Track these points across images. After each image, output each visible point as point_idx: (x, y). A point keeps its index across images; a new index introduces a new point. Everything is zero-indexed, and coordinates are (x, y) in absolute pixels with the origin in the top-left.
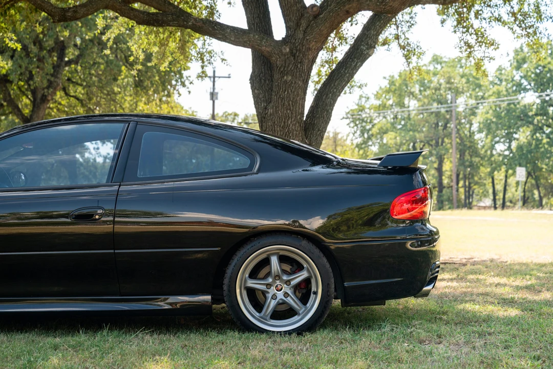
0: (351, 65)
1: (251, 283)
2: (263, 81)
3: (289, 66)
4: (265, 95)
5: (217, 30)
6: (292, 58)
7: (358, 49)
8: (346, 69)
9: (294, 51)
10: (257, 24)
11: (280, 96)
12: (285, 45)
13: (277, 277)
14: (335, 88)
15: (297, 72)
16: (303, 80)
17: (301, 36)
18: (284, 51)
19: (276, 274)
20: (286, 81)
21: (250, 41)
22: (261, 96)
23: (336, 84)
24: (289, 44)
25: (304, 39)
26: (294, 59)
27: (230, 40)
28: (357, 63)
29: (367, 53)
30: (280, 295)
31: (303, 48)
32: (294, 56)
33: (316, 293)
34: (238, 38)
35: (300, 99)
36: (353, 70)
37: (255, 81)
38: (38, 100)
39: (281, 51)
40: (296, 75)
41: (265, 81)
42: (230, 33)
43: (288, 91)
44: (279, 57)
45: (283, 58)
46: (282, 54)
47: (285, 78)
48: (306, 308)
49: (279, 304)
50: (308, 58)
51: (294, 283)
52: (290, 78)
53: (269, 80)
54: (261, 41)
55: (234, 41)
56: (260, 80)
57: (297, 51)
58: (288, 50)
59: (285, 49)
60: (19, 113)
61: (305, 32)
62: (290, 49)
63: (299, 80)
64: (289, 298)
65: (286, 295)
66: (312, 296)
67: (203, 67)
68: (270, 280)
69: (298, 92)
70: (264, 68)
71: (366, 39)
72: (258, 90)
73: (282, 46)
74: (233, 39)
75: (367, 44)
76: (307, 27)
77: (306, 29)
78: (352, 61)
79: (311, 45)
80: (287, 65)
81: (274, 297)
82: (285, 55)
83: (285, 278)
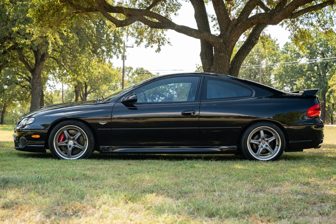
0: (248, 48)
1: (252, 141)
2: (207, 55)
3: (222, 49)
4: (209, 62)
5: (188, 31)
6: (224, 45)
7: (251, 40)
8: (245, 50)
9: (225, 42)
10: (203, 28)
11: (218, 63)
12: (221, 38)
13: (263, 139)
14: (241, 59)
15: (226, 51)
16: (229, 55)
17: (228, 34)
18: (220, 41)
19: (263, 138)
20: (221, 56)
21: (204, 36)
22: (206, 63)
23: (241, 57)
24: (223, 38)
25: (230, 36)
26: (225, 45)
27: (194, 36)
28: (250, 47)
29: (255, 42)
30: (264, 146)
31: (229, 40)
32: (225, 44)
33: (278, 146)
34: (198, 35)
35: (227, 64)
36: (249, 50)
37: (203, 56)
38: (39, 60)
39: (219, 41)
40: (226, 53)
41: (208, 55)
42: (194, 32)
43: (222, 61)
44: (218, 44)
45: (219, 44)
46: (219, 43)
47: (221, 54)
48: (274, 151)
49: (263, 150)
50: (232, 45)
51: (269, 141)
52: (223, 54)
53: (210, 55)
54: (209, 36)
55: (196, 36)
56: (206, 55)
57: (226, 41)
58: (222, 41)
59: (221, 41)
60: (28, 67)
61: (230, 32)
62: (223, 41)
63: (227, 55)
64: (268, 147)
65: (267, 146)
66: (276, 147)
67: (159, 46)
68: (260, 140)
69: (226, 61)
70: (208, 49)
71: (255, 35)
72: (205, 59)
73: (219, 39)
74: (195, 35)
75: (255, 38)
76: (232, 30)
77: (231, 31)
78: (248, 46)
79: (233, 39)
80: (221, 48)
81: (262, 147)
82: (221, 43)
83: (266, 139)
